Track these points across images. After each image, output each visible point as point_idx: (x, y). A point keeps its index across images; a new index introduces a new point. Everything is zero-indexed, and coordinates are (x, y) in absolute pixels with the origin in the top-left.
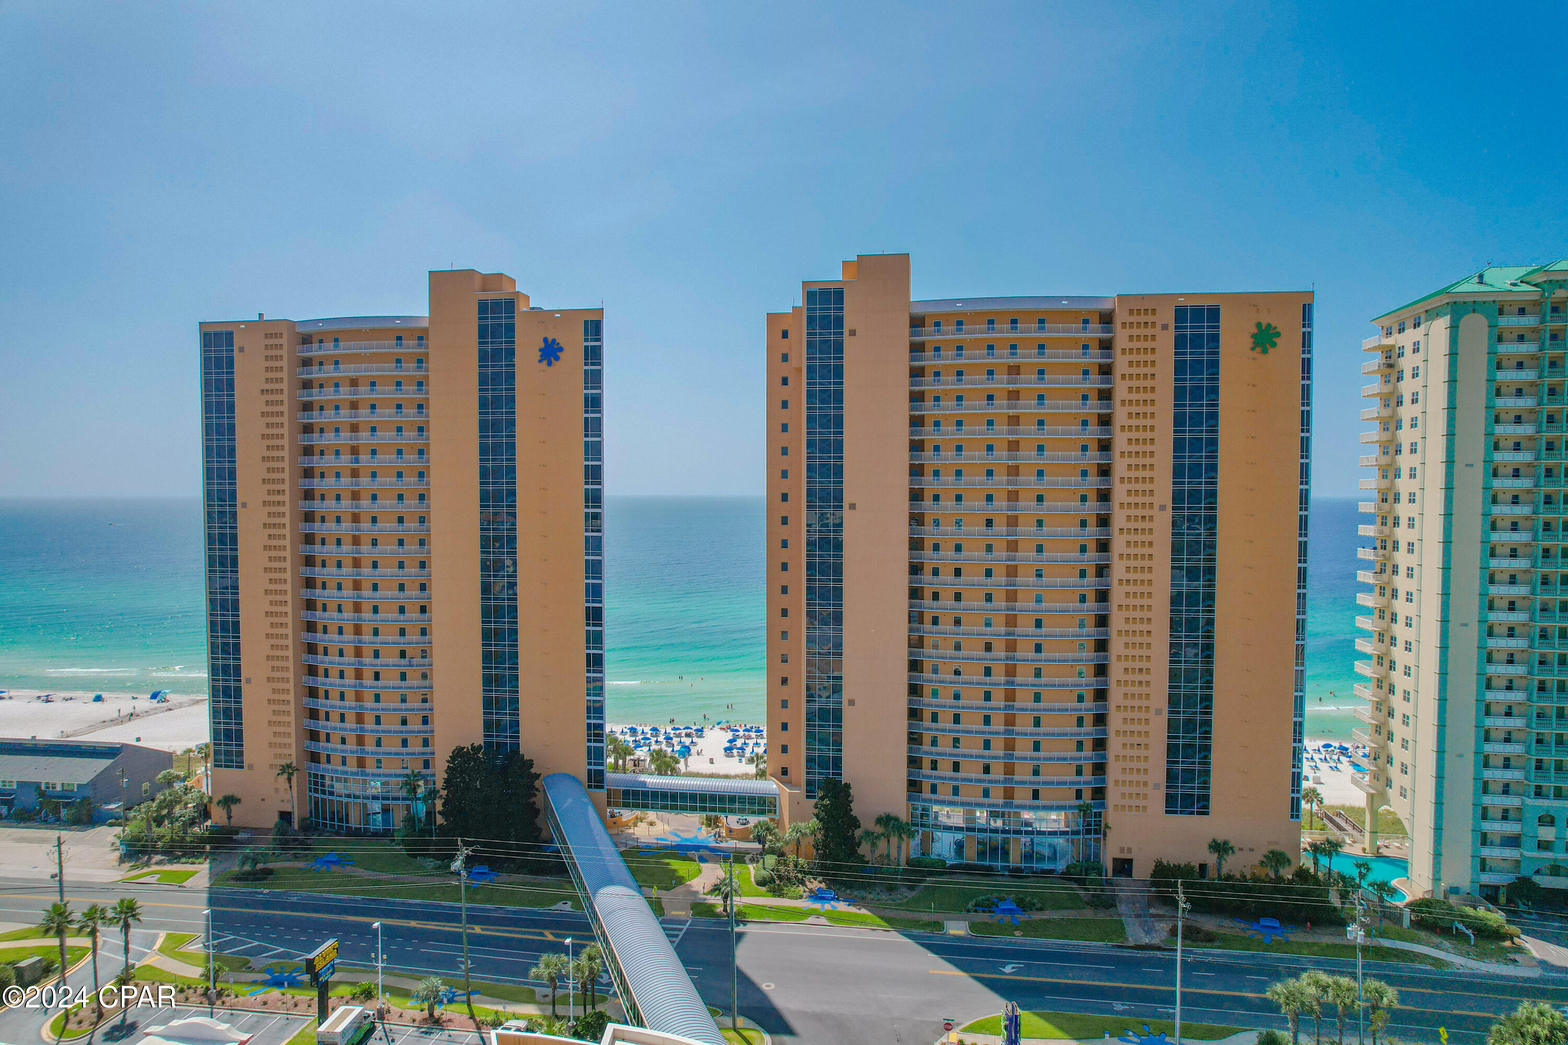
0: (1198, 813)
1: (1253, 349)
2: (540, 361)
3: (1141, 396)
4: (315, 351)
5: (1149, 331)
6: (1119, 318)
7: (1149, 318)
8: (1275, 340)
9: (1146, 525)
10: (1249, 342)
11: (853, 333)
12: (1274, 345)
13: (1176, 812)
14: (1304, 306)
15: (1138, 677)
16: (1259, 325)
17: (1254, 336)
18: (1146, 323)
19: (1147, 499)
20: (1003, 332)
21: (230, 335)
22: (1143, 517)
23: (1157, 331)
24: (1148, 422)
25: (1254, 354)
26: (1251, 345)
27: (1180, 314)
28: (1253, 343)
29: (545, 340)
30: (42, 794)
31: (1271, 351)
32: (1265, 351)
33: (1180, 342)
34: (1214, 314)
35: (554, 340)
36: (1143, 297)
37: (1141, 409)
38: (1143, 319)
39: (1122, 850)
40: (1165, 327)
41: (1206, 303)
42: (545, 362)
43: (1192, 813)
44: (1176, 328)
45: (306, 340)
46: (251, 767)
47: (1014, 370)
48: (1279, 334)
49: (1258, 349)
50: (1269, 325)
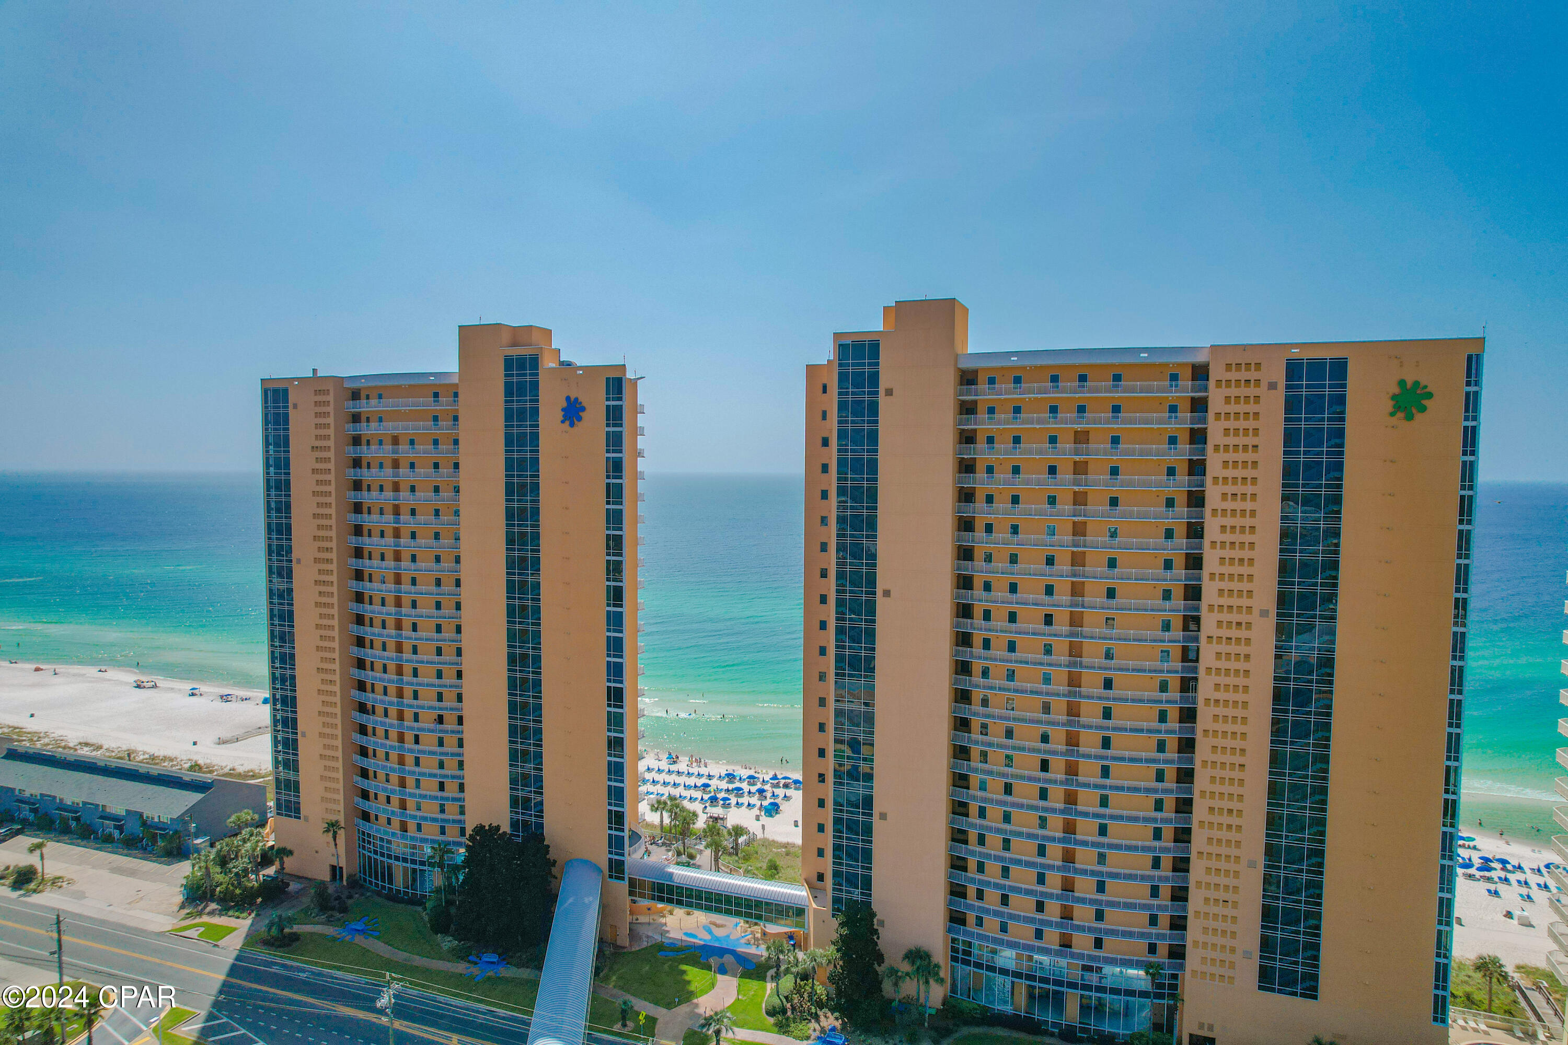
0: (1302, 995)
1: (1392, 414)
2: (563, 422)
3: (1239, 473)
4: (364, 407)
5: (1251, 391)
6: (1216, 373)
7: (1252, 375)
8: (1424, 402)
9: (1243, 634)
10: (1389, 405)
11: (889, 392)
12: (1423, 409)
13: (1273, 990)
14: (1470, 358)
15: (1226, 820)
16: (1402, 383)
17: (1394, 397)
18: (1248, 381)
19: (1245, 602)
20: (1068, 392)
21: (286, 391)
22: (1239, 624)
23: (1263, 390)
24: (1248, 505)
25: (1394, 421)
26: (1391, 409)
27: (1293, 369)
28: (1394, 406)
29: (568, 398)
30: (144, 823)
31: (1419, 417)
32: (1410, 417)
33: (1291, 406)
34: (1339, 368)
35: (576, 399)
36: (1244, 347)
37: (1239, 489)
38: (1243, 375)
39: (1201, 1026)
40: (1272, 386)
41: (1328, 354)
42: (567, 423)
43: (1294, 994)
44: (1287, 387)
45: (355, 395)
46: (306, 819)
47: (1081, 437)
48: (1430, 395)
49: (1400, 415)
50: (1416, 383)
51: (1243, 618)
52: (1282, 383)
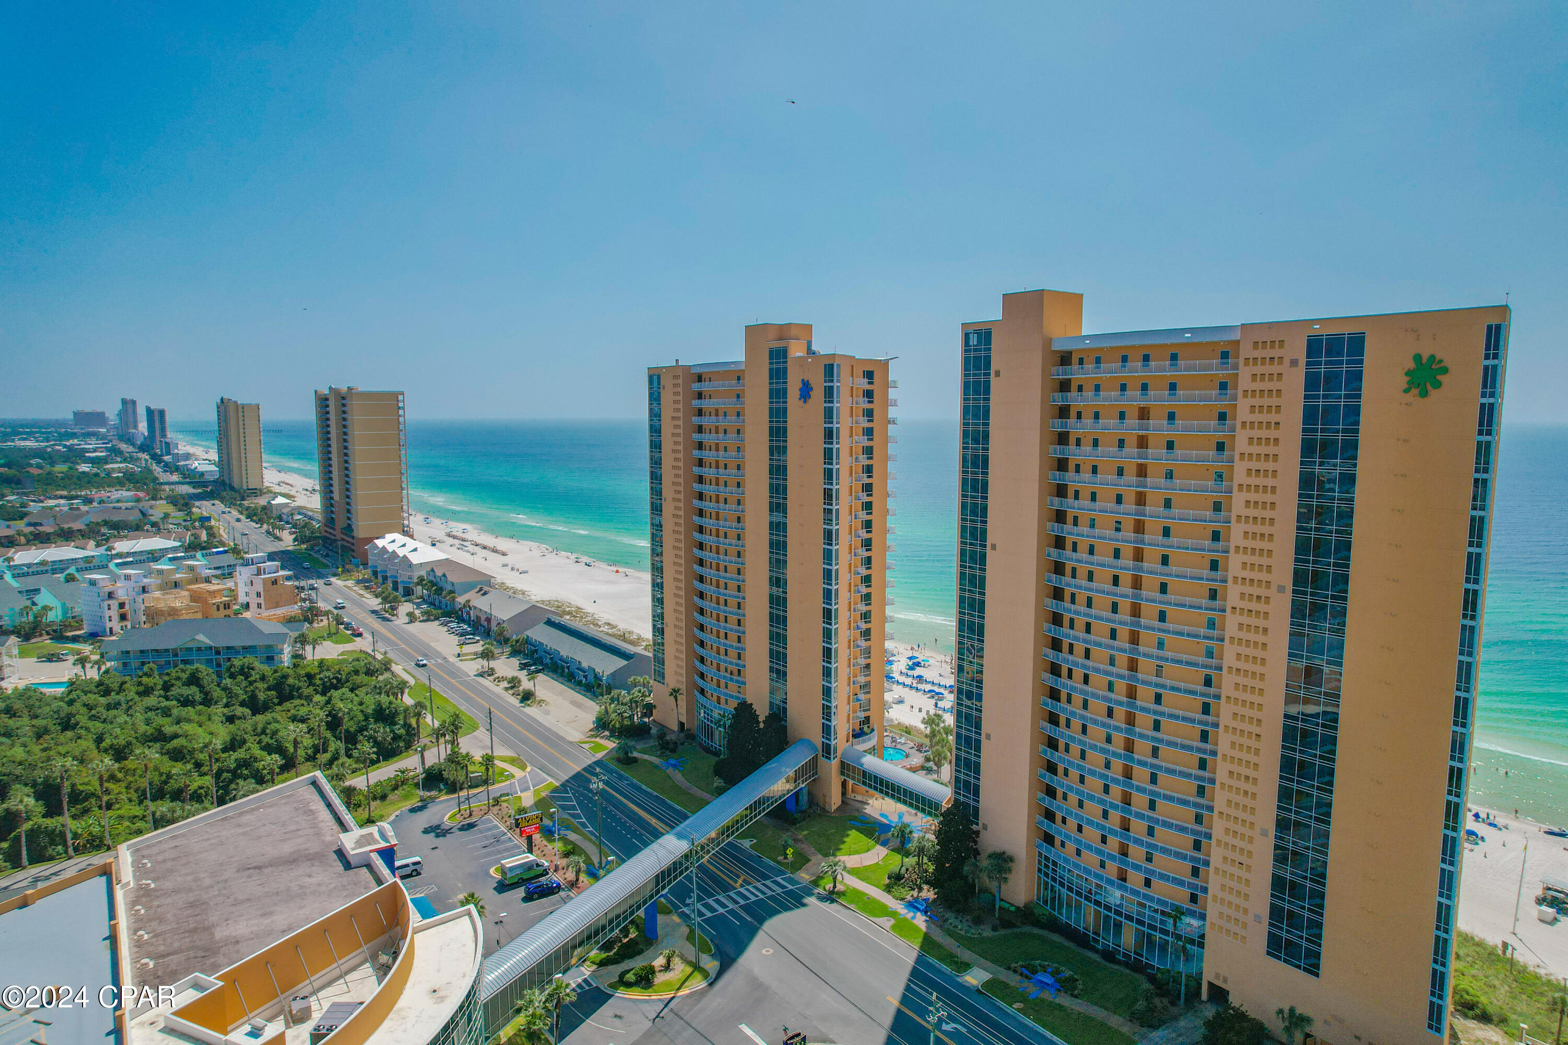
0: (1305, 970)
1: (1406, 391)
2: (800, 399)
3: (1263, 450)
4: (705, 387)
5: (1275, 369)
6: (1246, 351)
7: (1276, 353)
8: (1439, 378)
9: (1262, 606)
10: (1403, 381)
11: (998, 374)
12: (1438, 385)
13: (1279, 958)
14: (1489, 328)
15: (1243, 786)
16: (1418, 358)
17: (1408, 373)
18: (1272, 359)
19: (1264, 576)
20: (1135, 371)
22: (1259, 597)
23: (1285, 368)
24: (1270, 482)
25: (1409, 397)
26: (1405, 386)
27: (1314, 346)
28: (1408, 383)
29: (802, 381)
31: (1434, 394)
32: (1425, 394)
33: (1312, 382)
34: (1357, 343)
35: (807, 382)
36: (1270, 325)
37: (1262, 465)
38: (1268, 353)
39: (1217, 976)
40: (1294, 363)
41: (1346, 330)
42: (803, 400)
43: (1299, 967)
44: (1308, 364)
45: (700, 378)
47: (1144, 414)
48: (1445, 371)
49: (1415, 391)
50: (1433, 357)
51: (1262, 592)
52: (1303, 360)
